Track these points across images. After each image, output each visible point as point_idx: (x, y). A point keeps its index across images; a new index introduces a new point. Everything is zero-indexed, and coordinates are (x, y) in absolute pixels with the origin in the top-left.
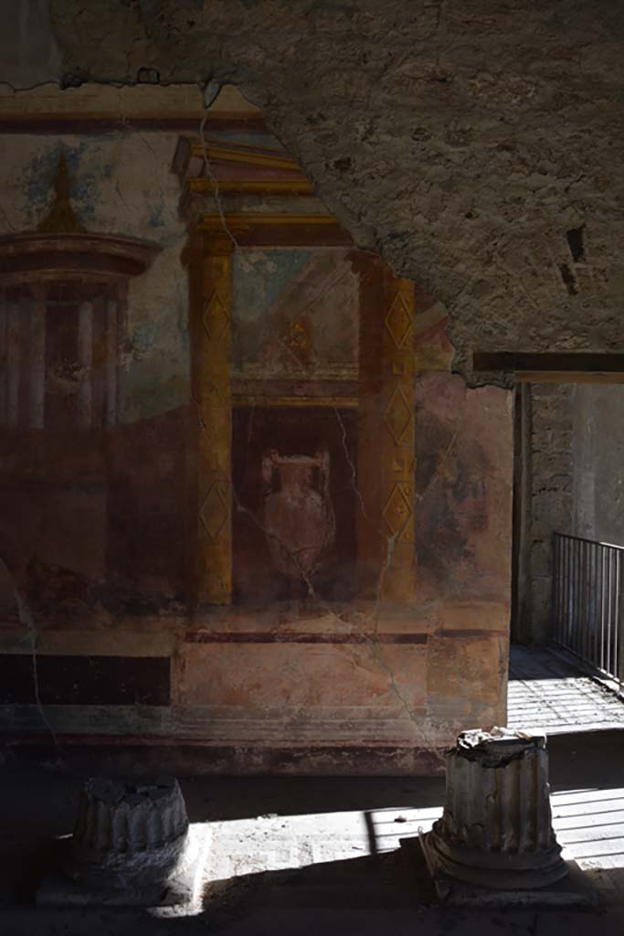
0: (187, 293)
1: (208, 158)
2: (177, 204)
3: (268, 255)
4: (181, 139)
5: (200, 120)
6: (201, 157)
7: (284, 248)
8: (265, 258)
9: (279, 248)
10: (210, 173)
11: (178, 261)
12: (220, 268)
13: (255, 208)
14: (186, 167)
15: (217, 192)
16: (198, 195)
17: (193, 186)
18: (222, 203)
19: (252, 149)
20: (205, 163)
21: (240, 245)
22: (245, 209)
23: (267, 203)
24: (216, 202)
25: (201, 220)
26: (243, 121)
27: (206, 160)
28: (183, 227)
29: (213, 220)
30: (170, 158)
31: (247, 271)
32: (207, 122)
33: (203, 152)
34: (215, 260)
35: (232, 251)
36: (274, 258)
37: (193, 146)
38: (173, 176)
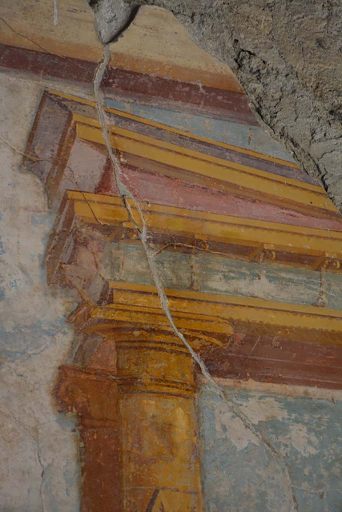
0: (74, 495)
1: (117, 152)
2: (41, 248)
3: (290, 407)
4: (46, 96)
5: (93, 65)
6: (101, 147)
7: (328, 393)
8: (282, 415)
9: (313, 390)
10: (123, 188)
11: (46, 399)
12: (166, 429)
13: (243, 285)
14: (61, 162)
15: (144, 236)
16: (98, 234)
17: (81, 210)
18: (159, 262)
19: (222, 151)
20: (108, 167)
21: (212, 373)
22: (217, 283)
23: (271, 279)
24: (144, 257)
25: (107, 297)
26: (196, 88)
27: (114, 158)
28: (59, 307)
29: (142, 300)
30: (18, 135)
31: (241, 445)
32: (110, 73)
33: (104, 138)
34: (151, 406)
35: (195, 387)
36: (307, 417)
37: (76, 118)
38: (27, 179)
